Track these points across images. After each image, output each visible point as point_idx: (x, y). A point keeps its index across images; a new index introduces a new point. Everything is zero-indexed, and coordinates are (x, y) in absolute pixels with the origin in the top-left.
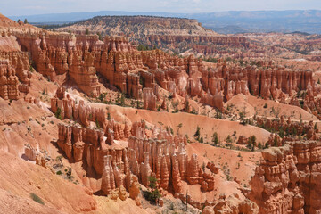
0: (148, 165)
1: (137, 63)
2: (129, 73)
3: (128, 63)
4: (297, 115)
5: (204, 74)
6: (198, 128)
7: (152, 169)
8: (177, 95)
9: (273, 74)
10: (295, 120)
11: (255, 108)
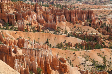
0: (36, 62)
1: (12, 8)
2: (9, 13)
3: (8, 8)
4: (90, 31)
5: (44, 12)
6: (48, 40)
7: (38, 64)
8: (33, 23)
9: (76, 12)
10: (89, 33)
11: (70, 28)
